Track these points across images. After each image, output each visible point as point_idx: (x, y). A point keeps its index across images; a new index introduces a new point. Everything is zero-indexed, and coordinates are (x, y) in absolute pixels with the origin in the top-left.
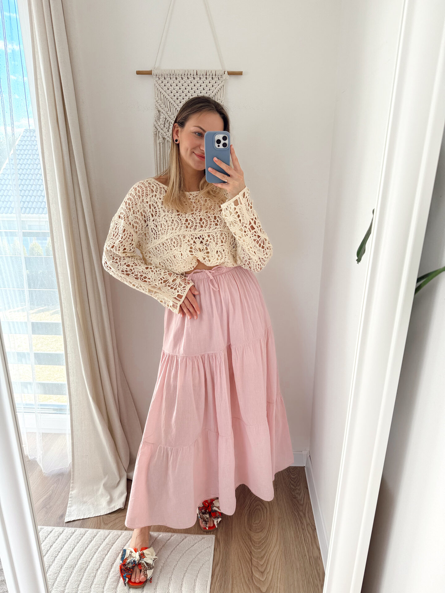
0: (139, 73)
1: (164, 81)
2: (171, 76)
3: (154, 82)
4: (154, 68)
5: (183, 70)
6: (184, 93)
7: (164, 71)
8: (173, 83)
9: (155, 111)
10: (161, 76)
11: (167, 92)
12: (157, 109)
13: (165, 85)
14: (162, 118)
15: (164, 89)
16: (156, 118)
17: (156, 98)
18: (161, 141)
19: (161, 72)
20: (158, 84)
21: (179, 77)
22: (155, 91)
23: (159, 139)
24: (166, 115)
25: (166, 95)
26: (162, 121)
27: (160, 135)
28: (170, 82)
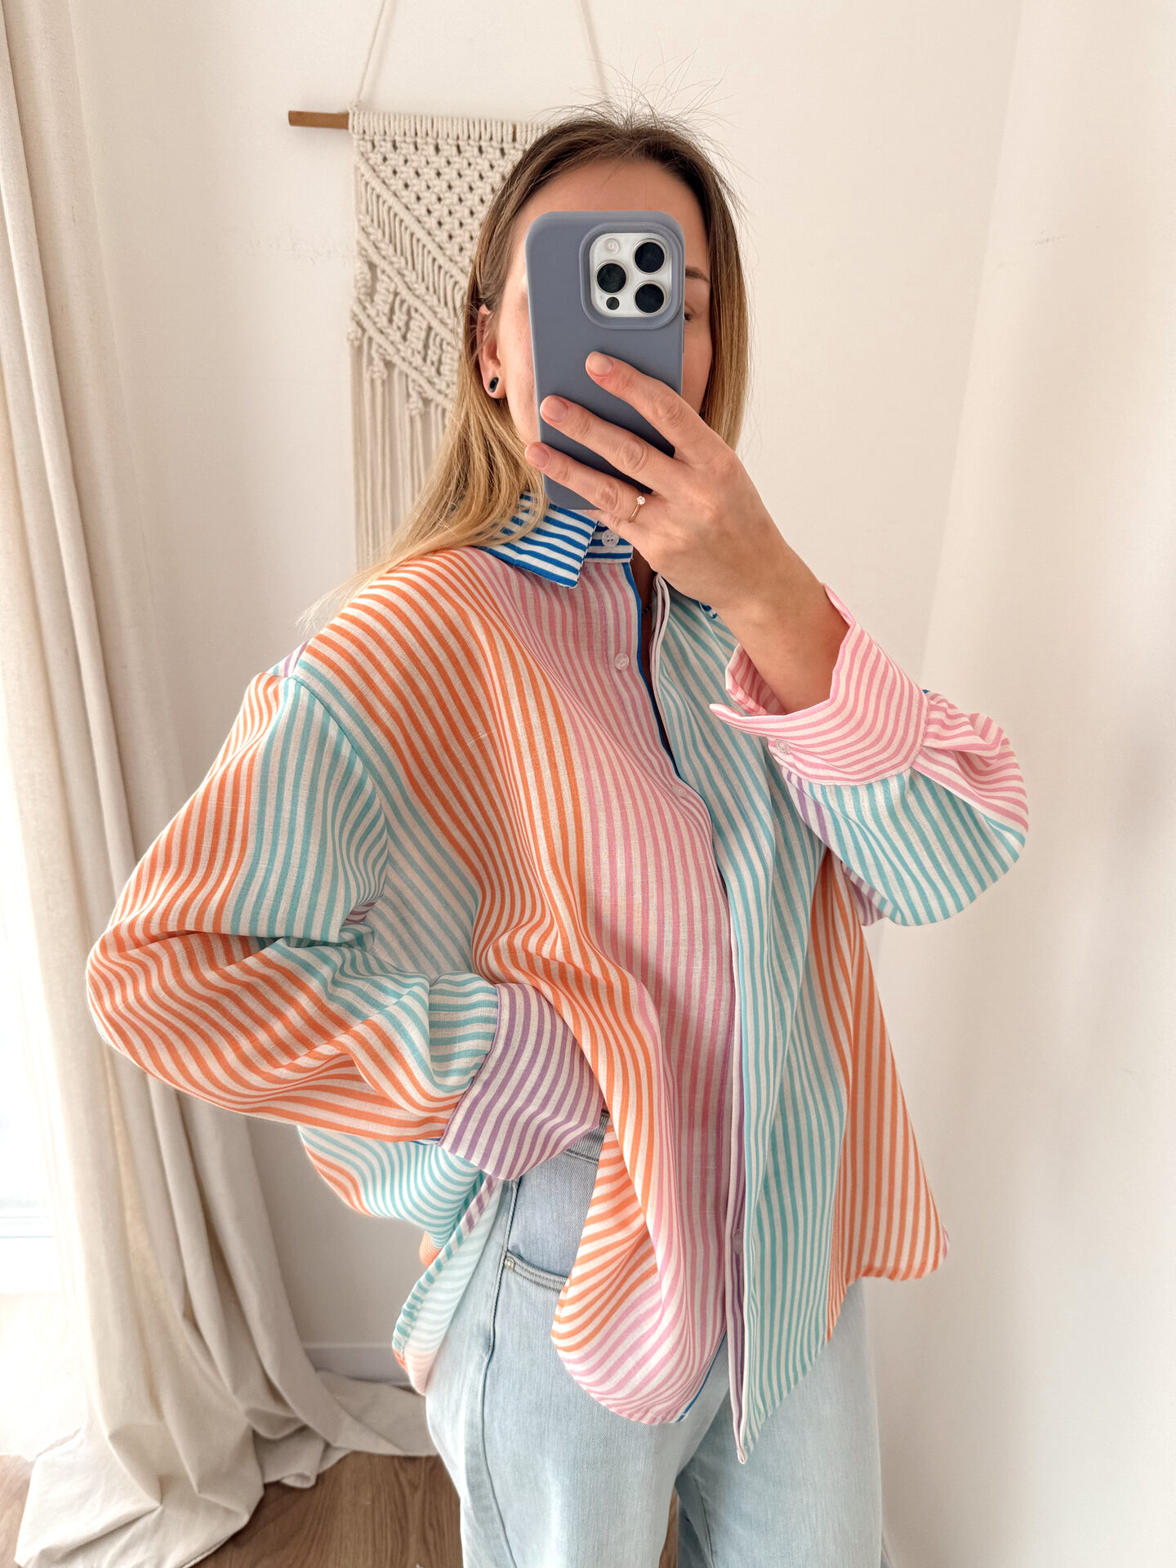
0: (298, 119)
1: (390, 155)
2: (419, 140)
3: (355, 158)
4: (357, 106)
5: (463, 119)
6: (463, 203)
7: (395, 118)
8: (426, 167)
9: (359, 264)
10: (382, 138)
11: (403, 197)
12: (363, 256)
13: (395, 172)
14: (383, 291)
15: (391, 185)
16: (363, 290)
17: (361, 217)
18: (379, 371)
19: (381, 123)
20: (369, 164)
21: (448, 144)
22: (357, 192)
23: (370, 368)
24: (397, 279)
25: (398, 208)
26: (383, 301)
27: (373, 352)
28: (413, 161)
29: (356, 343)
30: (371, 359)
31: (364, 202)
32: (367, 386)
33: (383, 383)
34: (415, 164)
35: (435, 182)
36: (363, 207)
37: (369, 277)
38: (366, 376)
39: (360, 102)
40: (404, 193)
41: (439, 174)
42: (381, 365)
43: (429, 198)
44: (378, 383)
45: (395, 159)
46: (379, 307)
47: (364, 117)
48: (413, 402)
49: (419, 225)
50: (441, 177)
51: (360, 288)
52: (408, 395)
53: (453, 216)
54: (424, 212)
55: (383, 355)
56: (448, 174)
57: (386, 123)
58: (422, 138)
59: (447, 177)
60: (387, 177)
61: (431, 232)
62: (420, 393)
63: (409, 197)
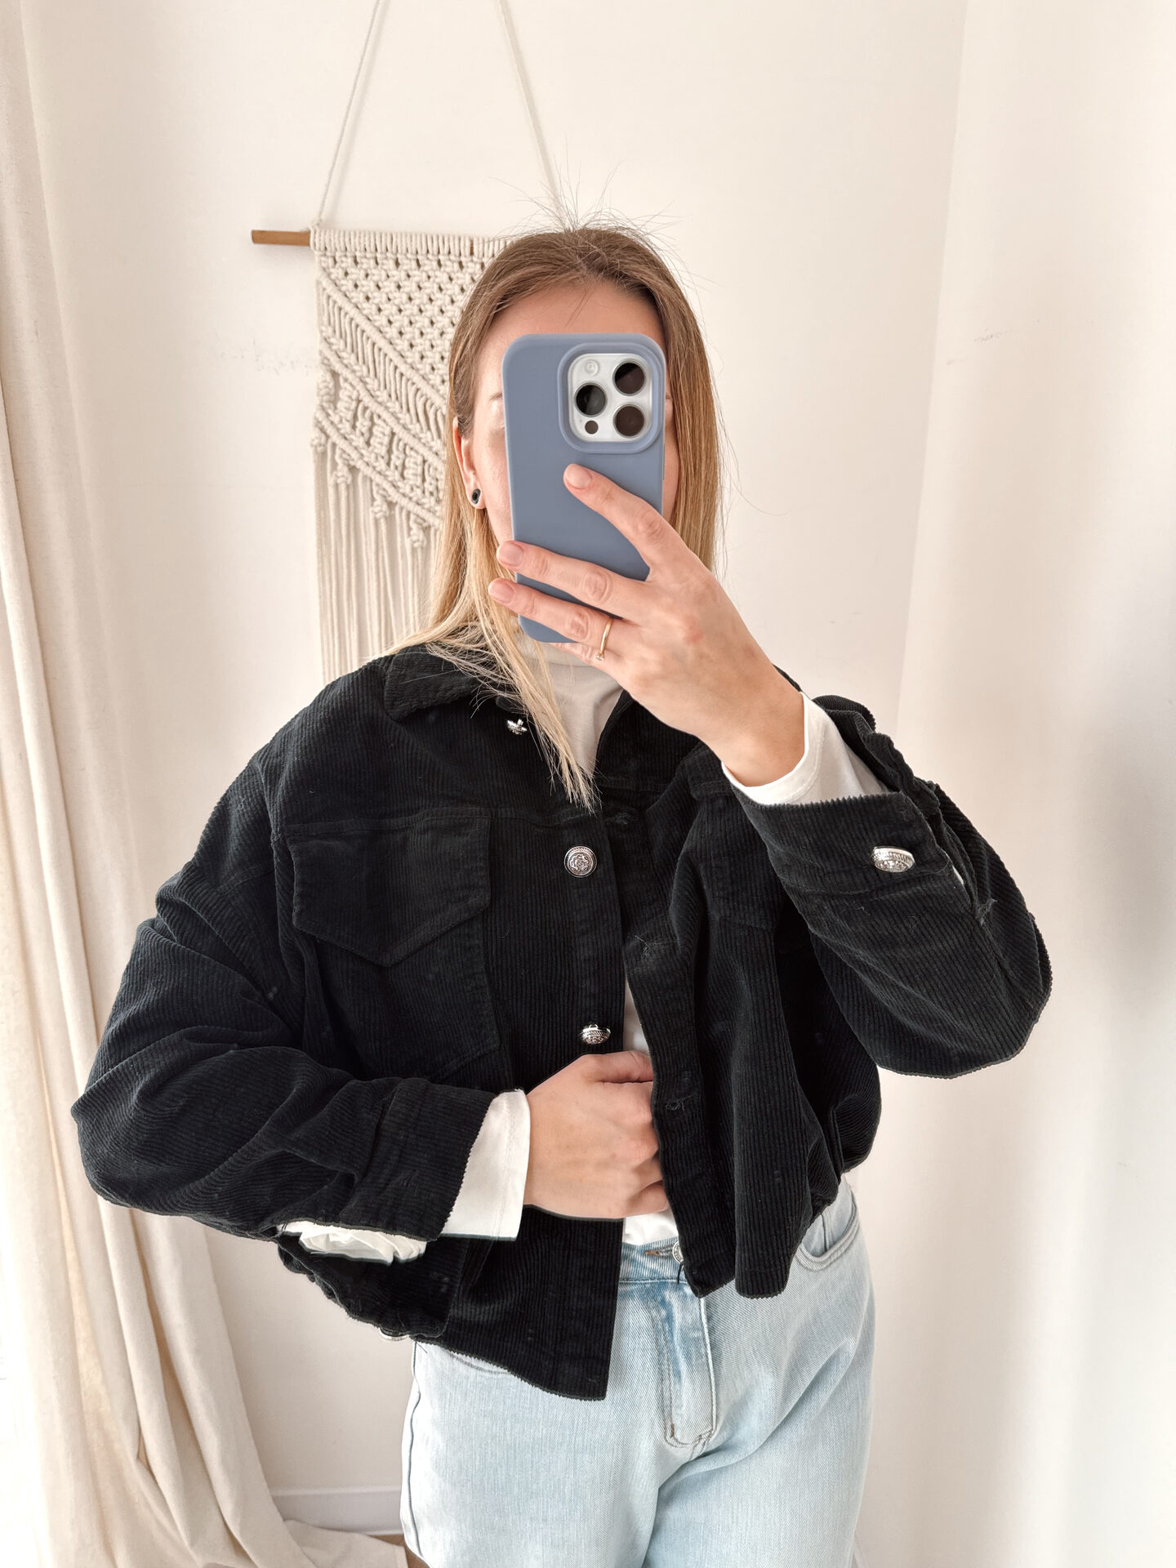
0: (260, 237)
1: (352, 270)
2: (379, 255)
3: (315, 273)
4: (318, 225)
5: (421, 236)
6: (423, 314)
7: (355, 234)
8: (386, 280)
9: (322, 372)
10: (342, 254)
11: (364, 309)
12: (326, 365)
13: (356, 286)
14: (346, 399)
15: (352, 298)
16: (325, 398)
17: (324, 328)
18: (343, 476)
19: (342, 239)
20: (330, 279)
21: (407, 258)
22: (319, 304)
23: (335, 473)
24: (360, 387)
25: (359, 319)
26: (346, 408)
27: (337, 457)
28: (373, 275)
29: (320, 449)
30: (335, 465)
31: (326, 315)
32: (331, 491)
33: (348, 487)
34: (376, 278)
35: (397, 294)
36: (325, 319)
37: (331, 385)
38: (330, 481)
39: (321, 220)
40: (365, 305)
41: (399, 287)
42: (346, 469)
43: (389, 309)
44: (343, 487)
45: (356, 274)
46: (342, 414)
47: (325, 234)
48: (378, 506)
49: (381, 335)
50: (402, 290)
51: (323, 396)
52: (373, 499)
53: (413, 326)
54: (384, 321)
55: (348, 460)
56: (408, 287)
57: (347, 240)
58: (382, 253)
59: (407, 290)
60: (348, 290)
61: (393, 342)
62: (384, 497)
63: (370, 309)
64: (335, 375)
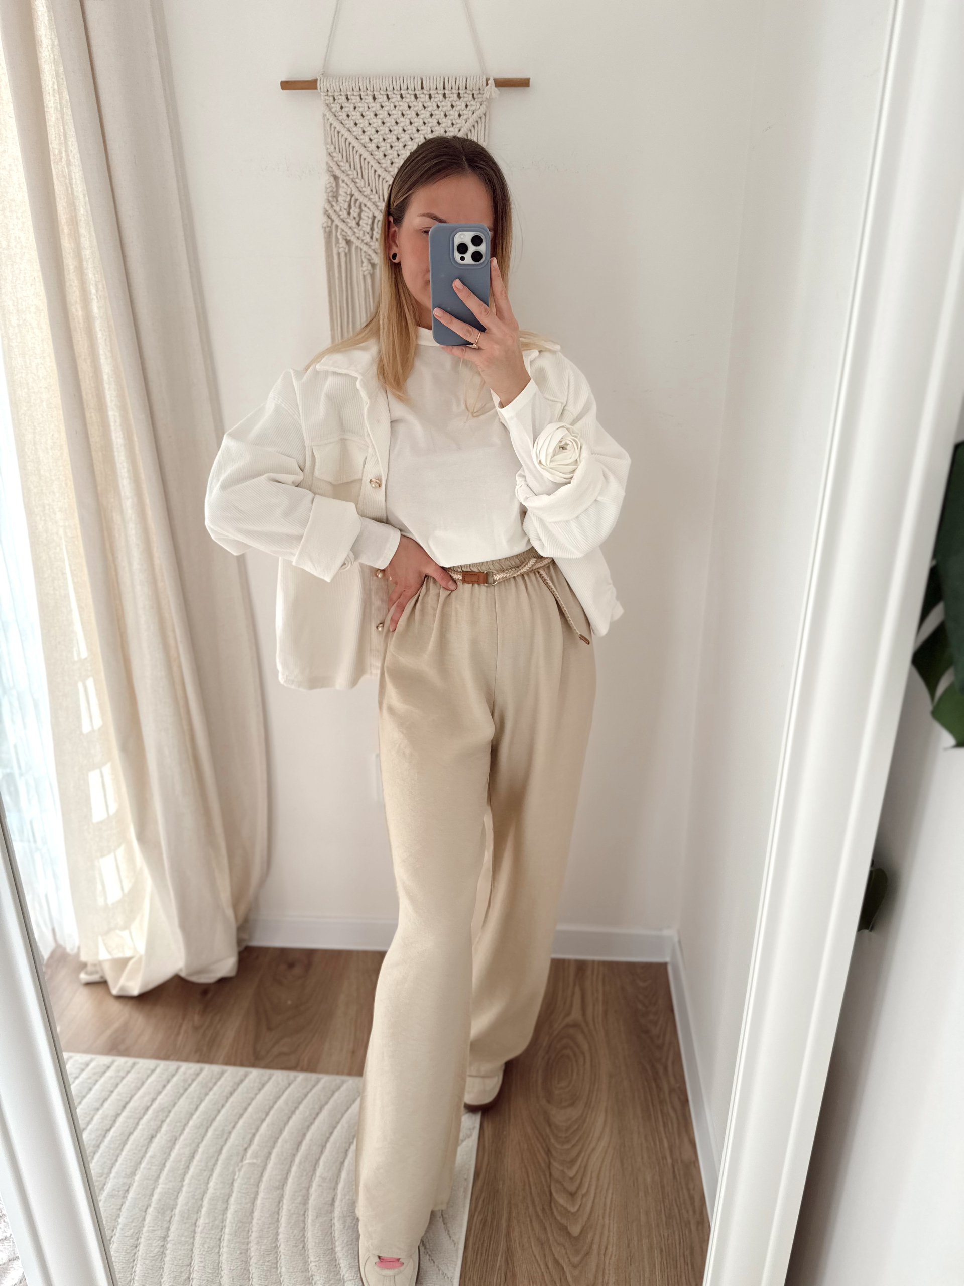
0: (286, 85)
1: (345, 105)
2: (362, 94)
3: (323, 108)
4: (322, 74)
5: (389, 78)
6: (392, 132)
7: (346, 79)
8: (368, 110)
9: (328, 178)
10: (339, 94)
11: (354, 131)
12: (330, 172)
13: (348, 116)
14: (344, 194)
15: (346, 124)
16: (331, 194)
17: (328, 146)
18: (343, 247)
19: (337, 84)
20: (331, 112)
22: (325, 130)
23: (338, 245)
24: (352, 185)
25: (351, 139)
26: (343, 201)
27: (339, 234)
28: (359, 107)
29: (328, 229)
30: (337, 239)
31: (330, 136)
32: (335, 258)
33: (346, 254)
34: (361, 109)
35: (375, 120)
36: (329, 140)
37: (334, 185)
38: (335, 251)
39: (324, 71)
40: (355, 129)
41: (376, 115)
42: (344, 242)
43: (370, 131)
44: (343, 255)
45: (348, 107)
46: (341, 205)
47: (327, 81)
48: (365, 266)
49: (365, 149)
50: (378, 117)
51: (329, 193)
52: (362, 262)
53: (386, 141)
54: (367, 140)
55: (346, 236)
56: (381, 114)
57: (341, 83)
58: (364, 92)
59: (381, 116)
60: (343, 119)
61: (373, 153)
62: (369, 260)
63: (358, 131)
64: (336, 178)
